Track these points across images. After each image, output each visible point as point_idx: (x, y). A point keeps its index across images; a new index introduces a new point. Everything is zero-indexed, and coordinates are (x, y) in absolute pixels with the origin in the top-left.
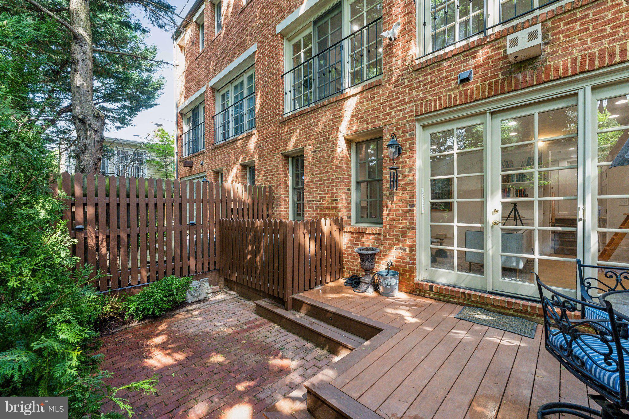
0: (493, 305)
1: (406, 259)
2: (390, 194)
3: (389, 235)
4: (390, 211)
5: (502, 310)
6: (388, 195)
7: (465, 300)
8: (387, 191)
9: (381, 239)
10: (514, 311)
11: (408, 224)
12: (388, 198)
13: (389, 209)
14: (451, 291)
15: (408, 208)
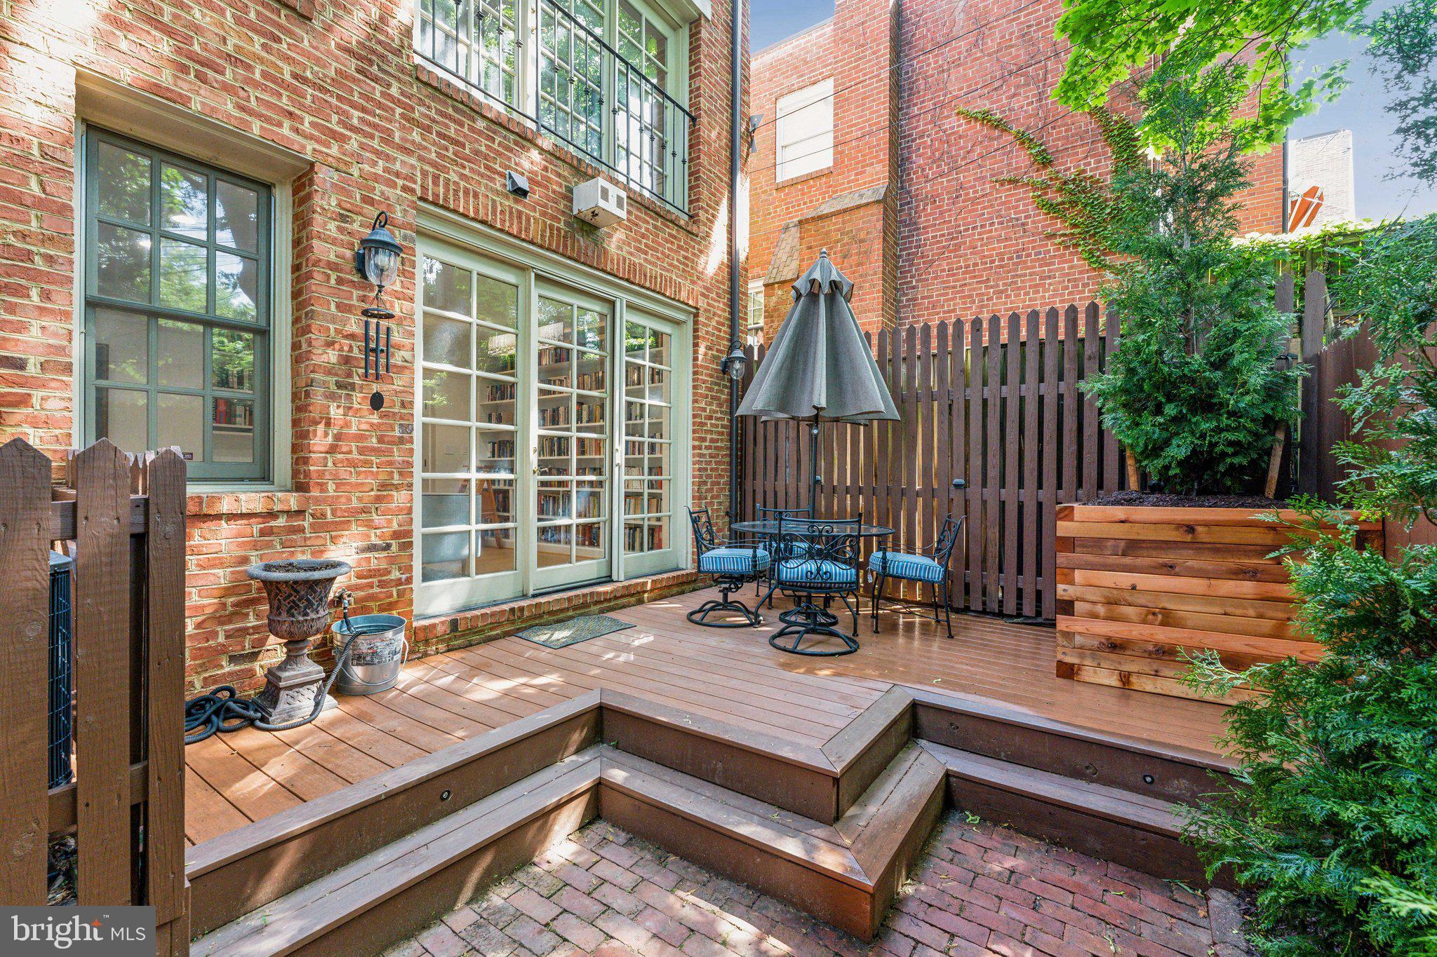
0: (551, 613)
1: (389, 572)
2: (340, 386)
3: (334, 513)
4: (338, 437)
5: (561, 616)
6: (333, 388)
7: (513, 622)
8: (329, 372)
9: (303, 530)
10: (574, 610)
11: (396, 476)
12: (332, 397)
13: (334, 430)
14: (493, 614)
15: (397, 433)
